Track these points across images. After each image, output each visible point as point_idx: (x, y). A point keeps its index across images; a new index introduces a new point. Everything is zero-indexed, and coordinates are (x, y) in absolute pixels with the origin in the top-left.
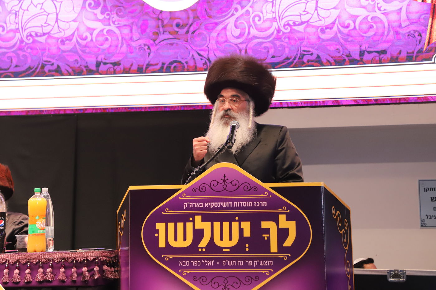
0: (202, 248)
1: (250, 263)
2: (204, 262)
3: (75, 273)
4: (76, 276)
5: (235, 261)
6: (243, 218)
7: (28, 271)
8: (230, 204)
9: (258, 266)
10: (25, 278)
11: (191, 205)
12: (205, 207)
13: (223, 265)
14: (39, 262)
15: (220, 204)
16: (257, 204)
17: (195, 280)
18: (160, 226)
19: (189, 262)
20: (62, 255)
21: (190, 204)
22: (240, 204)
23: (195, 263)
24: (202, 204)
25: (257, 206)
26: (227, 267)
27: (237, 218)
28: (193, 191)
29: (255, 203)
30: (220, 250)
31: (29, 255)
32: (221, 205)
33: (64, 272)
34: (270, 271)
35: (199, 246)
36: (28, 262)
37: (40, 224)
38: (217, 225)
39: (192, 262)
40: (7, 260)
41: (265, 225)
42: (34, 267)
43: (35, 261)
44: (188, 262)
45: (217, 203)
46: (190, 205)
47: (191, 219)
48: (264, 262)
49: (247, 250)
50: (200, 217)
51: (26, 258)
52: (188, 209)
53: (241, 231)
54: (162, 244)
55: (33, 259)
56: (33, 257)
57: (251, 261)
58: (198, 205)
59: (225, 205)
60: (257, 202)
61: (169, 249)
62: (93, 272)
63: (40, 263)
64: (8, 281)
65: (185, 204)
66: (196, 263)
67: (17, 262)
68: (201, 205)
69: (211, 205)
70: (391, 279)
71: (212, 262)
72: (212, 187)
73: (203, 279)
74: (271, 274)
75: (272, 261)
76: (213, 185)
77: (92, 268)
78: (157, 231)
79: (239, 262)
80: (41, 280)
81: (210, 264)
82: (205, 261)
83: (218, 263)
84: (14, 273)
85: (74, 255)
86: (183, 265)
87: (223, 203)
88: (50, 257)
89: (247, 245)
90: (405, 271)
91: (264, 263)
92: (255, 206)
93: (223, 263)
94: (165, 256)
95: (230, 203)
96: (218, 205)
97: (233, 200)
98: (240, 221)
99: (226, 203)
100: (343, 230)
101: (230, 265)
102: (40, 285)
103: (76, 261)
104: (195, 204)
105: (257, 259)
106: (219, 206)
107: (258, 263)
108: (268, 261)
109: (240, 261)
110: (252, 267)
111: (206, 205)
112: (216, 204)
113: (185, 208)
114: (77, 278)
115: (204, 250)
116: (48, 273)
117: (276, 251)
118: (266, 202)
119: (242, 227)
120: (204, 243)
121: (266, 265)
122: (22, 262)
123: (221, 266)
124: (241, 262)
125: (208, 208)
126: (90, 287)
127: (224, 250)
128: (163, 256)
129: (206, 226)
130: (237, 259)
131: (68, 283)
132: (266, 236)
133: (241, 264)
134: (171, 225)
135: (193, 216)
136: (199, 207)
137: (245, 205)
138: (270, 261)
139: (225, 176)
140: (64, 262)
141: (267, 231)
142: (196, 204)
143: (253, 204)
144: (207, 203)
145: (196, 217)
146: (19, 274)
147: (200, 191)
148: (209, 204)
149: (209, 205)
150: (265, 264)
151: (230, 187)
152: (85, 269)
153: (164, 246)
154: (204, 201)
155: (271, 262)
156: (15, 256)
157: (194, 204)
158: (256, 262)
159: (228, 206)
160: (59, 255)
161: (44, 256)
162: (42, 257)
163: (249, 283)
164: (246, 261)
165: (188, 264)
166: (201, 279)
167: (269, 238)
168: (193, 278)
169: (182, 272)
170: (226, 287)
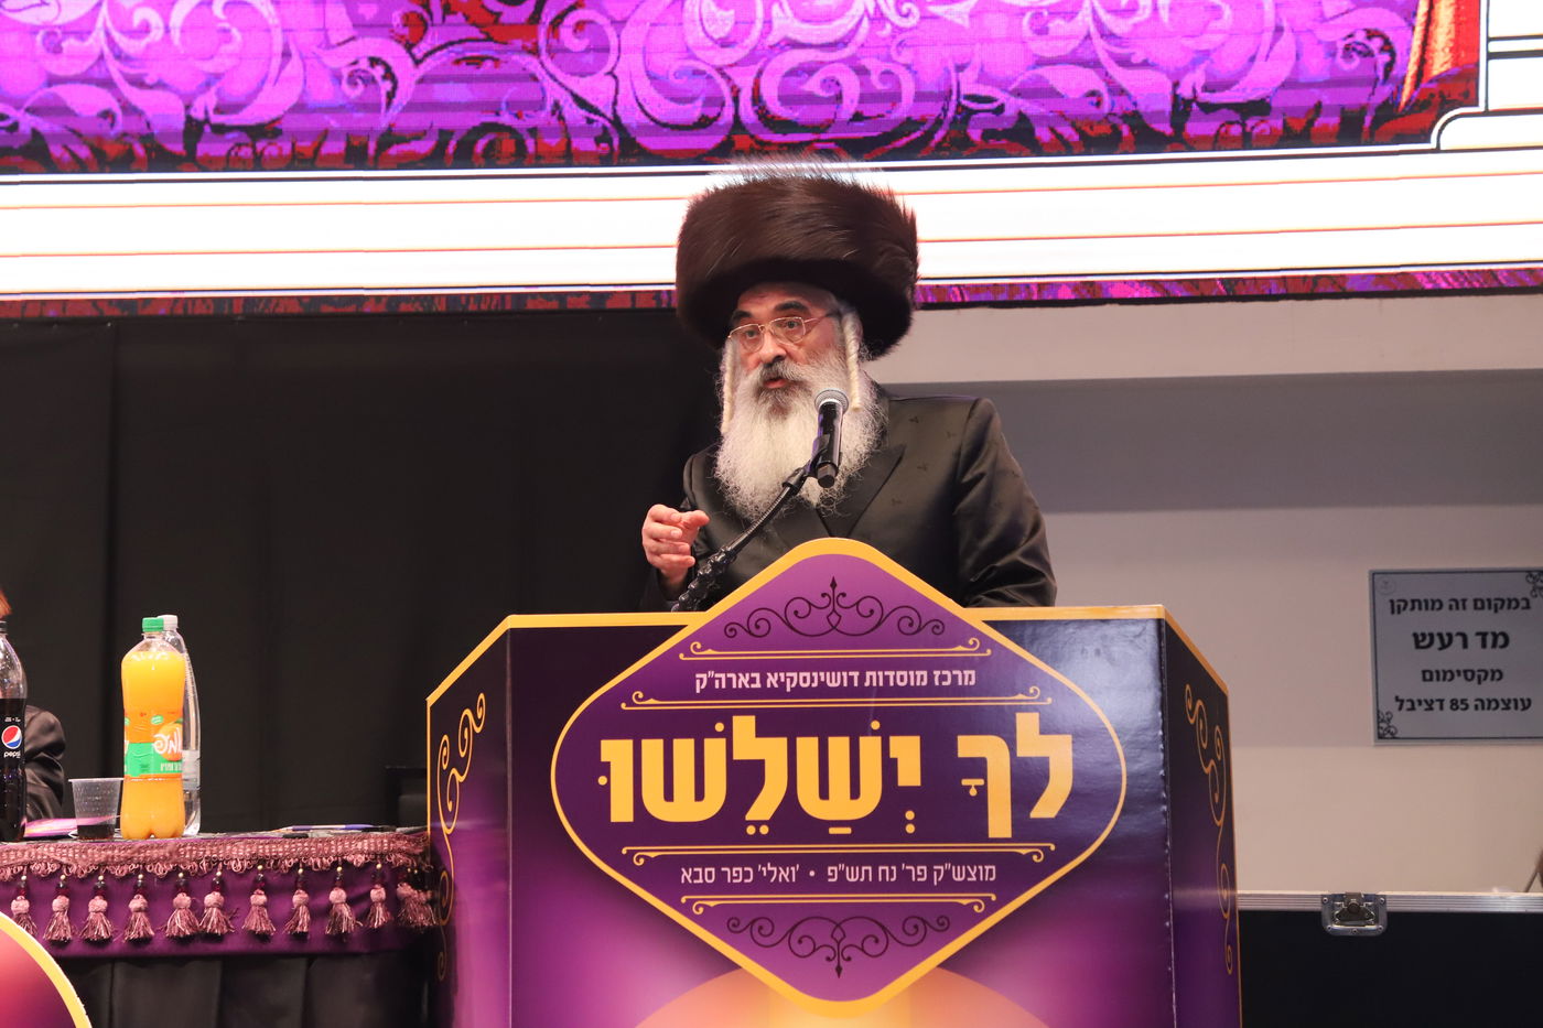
0: (757, 824)
1: (919, 872)
2: (764, 869)
3: (303, 909)
4: (307, 917)
5: (870, 868)
6: (895, 724)
7: (137, 902)
8: (851, 679)
9: (948, 884)
10: (128, 926)
11: (720, 679)
12: (769, 686)
13: (830, 880)
14: (177, 870)
15: (819, 677)
16: (943, 678)
17: (734, 929)
18: (616, 751)
19: (713, 870)
20: (258, 849)
21: (717, 675)
22: (886, 679)
23: (735, 874)
24: (757, 675)
25: (944, 683)
26: (843, 886)
27: (875, 725)
28: (726, 633)
29: (937, 673)
30: (817, 829)
31: (141, 847)
32: (822, 679)
33: (265, 905)
34: (987, 900)
35: (749, 817)
36: (137, 871)
37: (166, 741)
38: (807, 746)
39: (723, 869)
40: (61, 864)
41: (968, 746)
42: (159, 890)
43: (161, 870)
44: (710, 869)
45: (808, 675)
46: (717, 682)
47: (720, 727)
48: (967, 870)
49: (910, 829)
50: (752, 719)
51: (129, 860)
52: (710, 692)
53: (889, 766)
54: (621, 811)
55: (154, 862)
56: (155, 853)
57: (925, 868)
58: (744, 680)
59: (834, 680)
60: (944, 672)
61: (645, 826)
62: (364, 905)
63: (181, 875)
64: (69, 936)
65: (698, 676)
66: (737, 872)
67: (97, 873)
68: (752, 680)
69: (788, 680)
70: (1336, 927)
71: (793, 869)
72: (792, 619)
73: (761, 928)
74: (992, 908)
75: (994, 867)
76: (796, 613)
77: (362, 890)
78: (605, 769)
79: (884, 871)
80: (188, 933)
81: (786, 876)
82: (770, 868)
83: (812, 873)
84: (90, 910)
85: (299, 847)
86: (695, 882)
87: (828, 674)
88: (215, 855)
89: (910, 815)
90: (1384, 896)
91: (968, 875)
92: (937, 683)
93: (830, 874)
94: (631, 853)
95: (851, 674)
96: (812, 680)
97: (863, 666)
98: (885, 735)
99: (839, 674)
100: (1212, 762)
101: (853, 880)
102: (185, 951)
103: (307, 869)
104: (733, 676)
105: (940, 858)
106: (815, 685)
107: (948, 873)
108: (981, 867)
109: (887, 868)
110: (927, 887)
111: (772, 680)
112: (805, 678)
113: (698, 691)
114: (310, 924)
115: (764, 830)
116: (208, 908)
117: (1008, 834)
118: (973, 673)
119: (892, 756)
120: (764, 807)
121: (974, 879)
122: (118, 872)
123: (821, 885)
124: (891, 872)
125: (780, 692)
126: (356, 955)
127: (833, 831)
128: (624, 851)
129: (772, 751)
130: (875, 860)
131: (280, 943)
132: (972, 783)
133: (891, 875)
134: (653, 748)
135: (727, 717)
136: (747, 686)
137: (902, 680)
138: (987, 868)
139: (834, 585)
140: (262, 871)
142: (738, 678)
143: (931, 677)
144: (776, 675)
145: (737, 720)
146: (107, 913)
147: (750, 632)
148: (779, 677)
149: (783, 680)
150: (971, 876)
151: (850, 621)
152: (337, 895)
153: (630, 818)
154: (765, 667)
155: (991, 871)
156: (89, 851)
157: (731, 679)
158: (939, 871)
159: (845, 685)
160: (245, 849)
161: (194, 852)
162: (185, 854)
163: (917, 939)
164: (908, 868)
165: (710, 877)
166: (756, 926)
167: (983, 790)
168: (729, 923)
169: (690, 902)
170: (838, 954)
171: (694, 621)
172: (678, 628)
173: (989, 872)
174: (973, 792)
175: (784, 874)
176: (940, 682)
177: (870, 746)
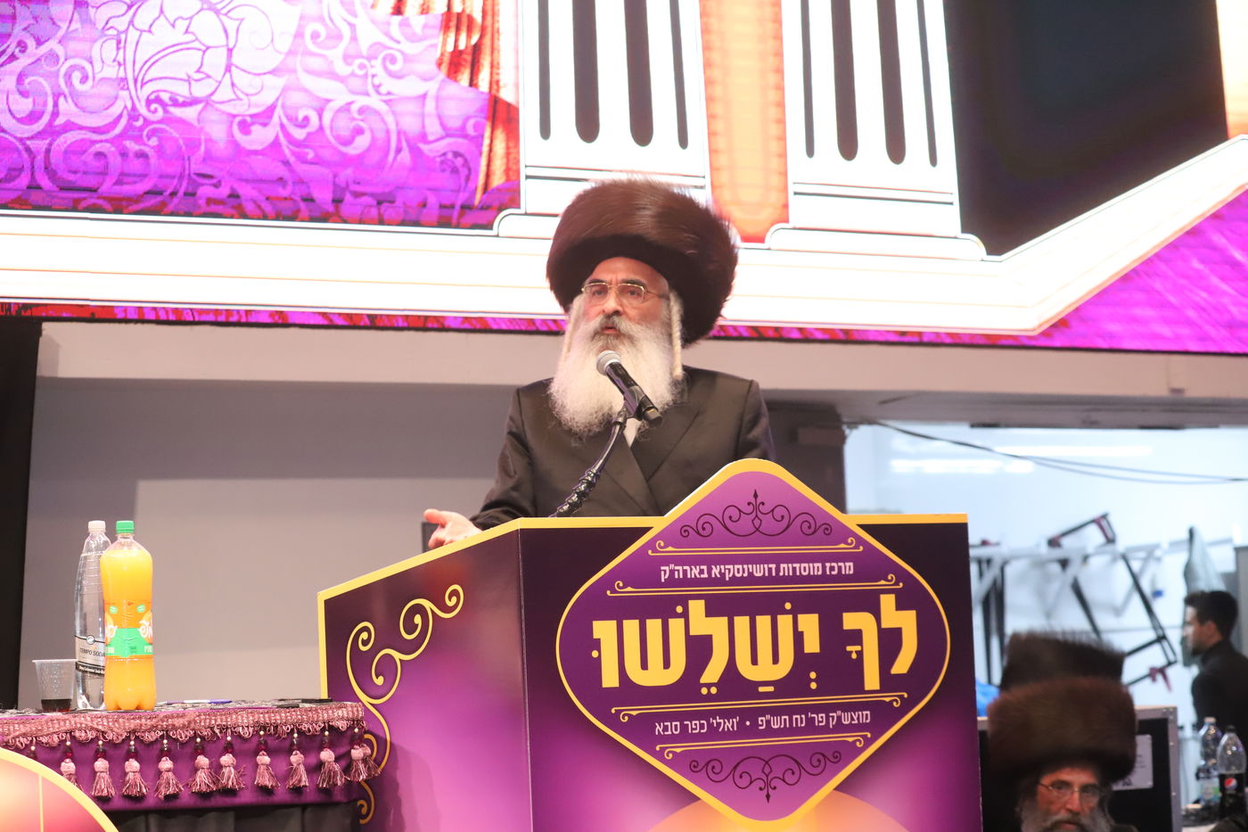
0: (709, 686)
1: (820, 719)
2: (714, 721)
3: (300, 767)
4: (304, 774)
5: (787, 717)
6: (803, 604)
7: (166, 764)
8: (770, 569)
9: (840, 727)
11: (678, 571)
12: (713, 576)
13: (760, 728)
14: (196, 735)
15: (748, 569)
16: (832, 569)
17: (695, 770)
18: (604, 630)
19: (678, 723)
20: (259, 718)
21: (677, 568)
22: (794, 569)
23: (694, 726)
24: (705, 567)
25: (833, 573)
26: (770, 732)
27: (789, 606)
28: (683, 532)
29: (828, 565)
30: (750, 688)
31: (163, 717)
32: (751, 570)
33: (269, 764)
34: (865, 737)
35: (703, 680)
36: (162, 737)
38: (742, 623)
39: (685, 723)
40: (99, 731)
41: (851, 620)
42: (183, 753)
43: (182, 735)
44: (675, 723)
45: (740, 567)
46: (676, 573)
47: (679, 609)
48: (851, 715)
49: (813, 686)
50: (702, 603)
51: (154, 728)
52: (672, 582)
53: (798, 638)
54: (610, 679)
55: (176, 729)
56: (176, 722)
57: (824, 715)
58: (696, 571)
59: (759, 571)
60: (833, 564)
61: (628, 690)
62: (348, 762)
63: (199, 740)
64: (112, 793)
65: (662, 568)
66: (696, 724)
67: (128, 739)
68: (701, 572)
69: (727, 571)
71: (734, 720)
72: (728, 522)
73: (713, 767)
74: (868, 743)
75: (868, 713)
76: (730, 517)
77: (345, 750)
78: (597, 644)
79: (796, 719)
81: (730, 726)
82: (718, 721)
83: (748, 723)
84: (128, 770)
86: (666, 733)
87: (755, 566)
88: (224, 723)
89: (813, 675)
91: (852, 719)
92: (828, 573)
93: (760, 723)
94: (618, 712)
96: (744, 572)
97: (778, 559)
98: (795, 613)
99: (763, 566)
101: (776, 727)
102: (206, 804)
103: (301, 733)
104: (687, 568)
105: (834, 707)
106: (746, 575)
107: (839, 718)
108: (860, 713)
109: (799, 717)
110: (826, 729)
111: (716, 571)
112: (738, 569)
113: (663, 581)
114: (307, 779)
115: (714, 690)
116: (225, 767)
117: (877, 687)
118: (851, 564)
119: (800, 630)
120: (713, 673)
121: (856, 722)
122: (150, 737)
123: (753, 732)
124: (802, 719)
125: (720, 581)
127: (761, 689)
128: (613, 711)
129: (716, 627)
130: (790, 711)
131: (281, 795)
132: (854, 649)
133: (802, 722)
134: (631, 626)
135: (684, 601)
136: (698, 576)
137: (805, 570)
138: (865, 713)
139: (756, 496)
140: (264, 735)
141: (856, 636)
142: (691, 569)
143: (824, 568)
144: (718, 567)
145: (692, 603)
146: (141, 772)
148: (721, 569)
149: (723, 571)
150: (854, 720)
151: (768, 524)
152: (327, 754)
153: (616, 684)
155: (867, 715)
156: (121, 720)
157: (686, 570)
158: (833, 717)
159: (767, 574)
160: (248, 718)
161: (208, 721)
162: (200, 722)
163: (820, 769)
164: (813, 715)
165: (676, 730)
166: (710, 767)
167: (860, 654)
168: (690, 766)
169: (663, 750)
170: (768, 784)
171: (658, 524)
172: (647, 530)
173: (865, 716)
174: (854, 656)
175: (729, 725)
176: (830, 571)
177: (785, 621)
